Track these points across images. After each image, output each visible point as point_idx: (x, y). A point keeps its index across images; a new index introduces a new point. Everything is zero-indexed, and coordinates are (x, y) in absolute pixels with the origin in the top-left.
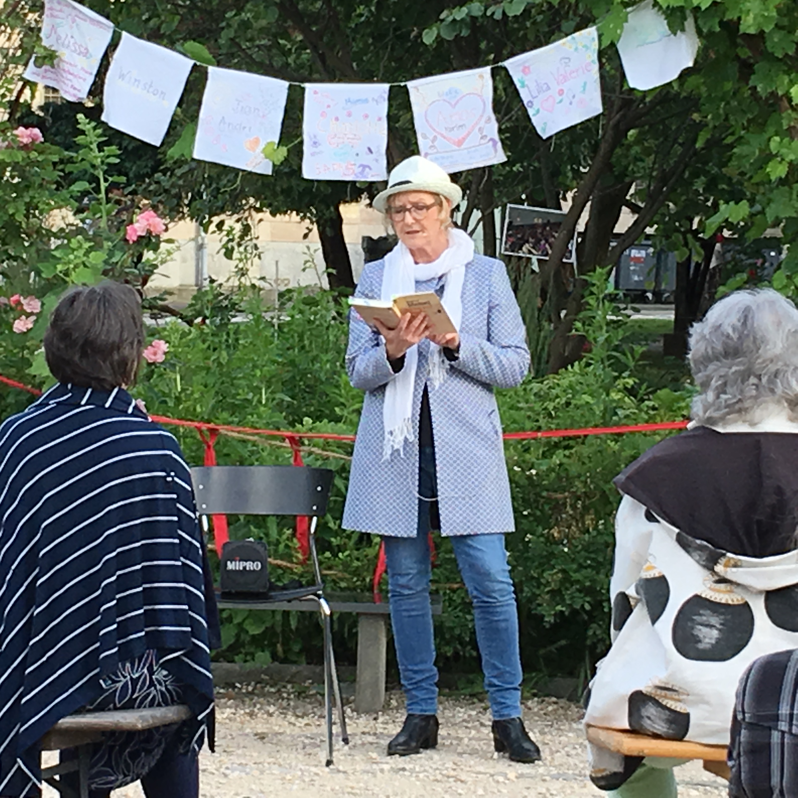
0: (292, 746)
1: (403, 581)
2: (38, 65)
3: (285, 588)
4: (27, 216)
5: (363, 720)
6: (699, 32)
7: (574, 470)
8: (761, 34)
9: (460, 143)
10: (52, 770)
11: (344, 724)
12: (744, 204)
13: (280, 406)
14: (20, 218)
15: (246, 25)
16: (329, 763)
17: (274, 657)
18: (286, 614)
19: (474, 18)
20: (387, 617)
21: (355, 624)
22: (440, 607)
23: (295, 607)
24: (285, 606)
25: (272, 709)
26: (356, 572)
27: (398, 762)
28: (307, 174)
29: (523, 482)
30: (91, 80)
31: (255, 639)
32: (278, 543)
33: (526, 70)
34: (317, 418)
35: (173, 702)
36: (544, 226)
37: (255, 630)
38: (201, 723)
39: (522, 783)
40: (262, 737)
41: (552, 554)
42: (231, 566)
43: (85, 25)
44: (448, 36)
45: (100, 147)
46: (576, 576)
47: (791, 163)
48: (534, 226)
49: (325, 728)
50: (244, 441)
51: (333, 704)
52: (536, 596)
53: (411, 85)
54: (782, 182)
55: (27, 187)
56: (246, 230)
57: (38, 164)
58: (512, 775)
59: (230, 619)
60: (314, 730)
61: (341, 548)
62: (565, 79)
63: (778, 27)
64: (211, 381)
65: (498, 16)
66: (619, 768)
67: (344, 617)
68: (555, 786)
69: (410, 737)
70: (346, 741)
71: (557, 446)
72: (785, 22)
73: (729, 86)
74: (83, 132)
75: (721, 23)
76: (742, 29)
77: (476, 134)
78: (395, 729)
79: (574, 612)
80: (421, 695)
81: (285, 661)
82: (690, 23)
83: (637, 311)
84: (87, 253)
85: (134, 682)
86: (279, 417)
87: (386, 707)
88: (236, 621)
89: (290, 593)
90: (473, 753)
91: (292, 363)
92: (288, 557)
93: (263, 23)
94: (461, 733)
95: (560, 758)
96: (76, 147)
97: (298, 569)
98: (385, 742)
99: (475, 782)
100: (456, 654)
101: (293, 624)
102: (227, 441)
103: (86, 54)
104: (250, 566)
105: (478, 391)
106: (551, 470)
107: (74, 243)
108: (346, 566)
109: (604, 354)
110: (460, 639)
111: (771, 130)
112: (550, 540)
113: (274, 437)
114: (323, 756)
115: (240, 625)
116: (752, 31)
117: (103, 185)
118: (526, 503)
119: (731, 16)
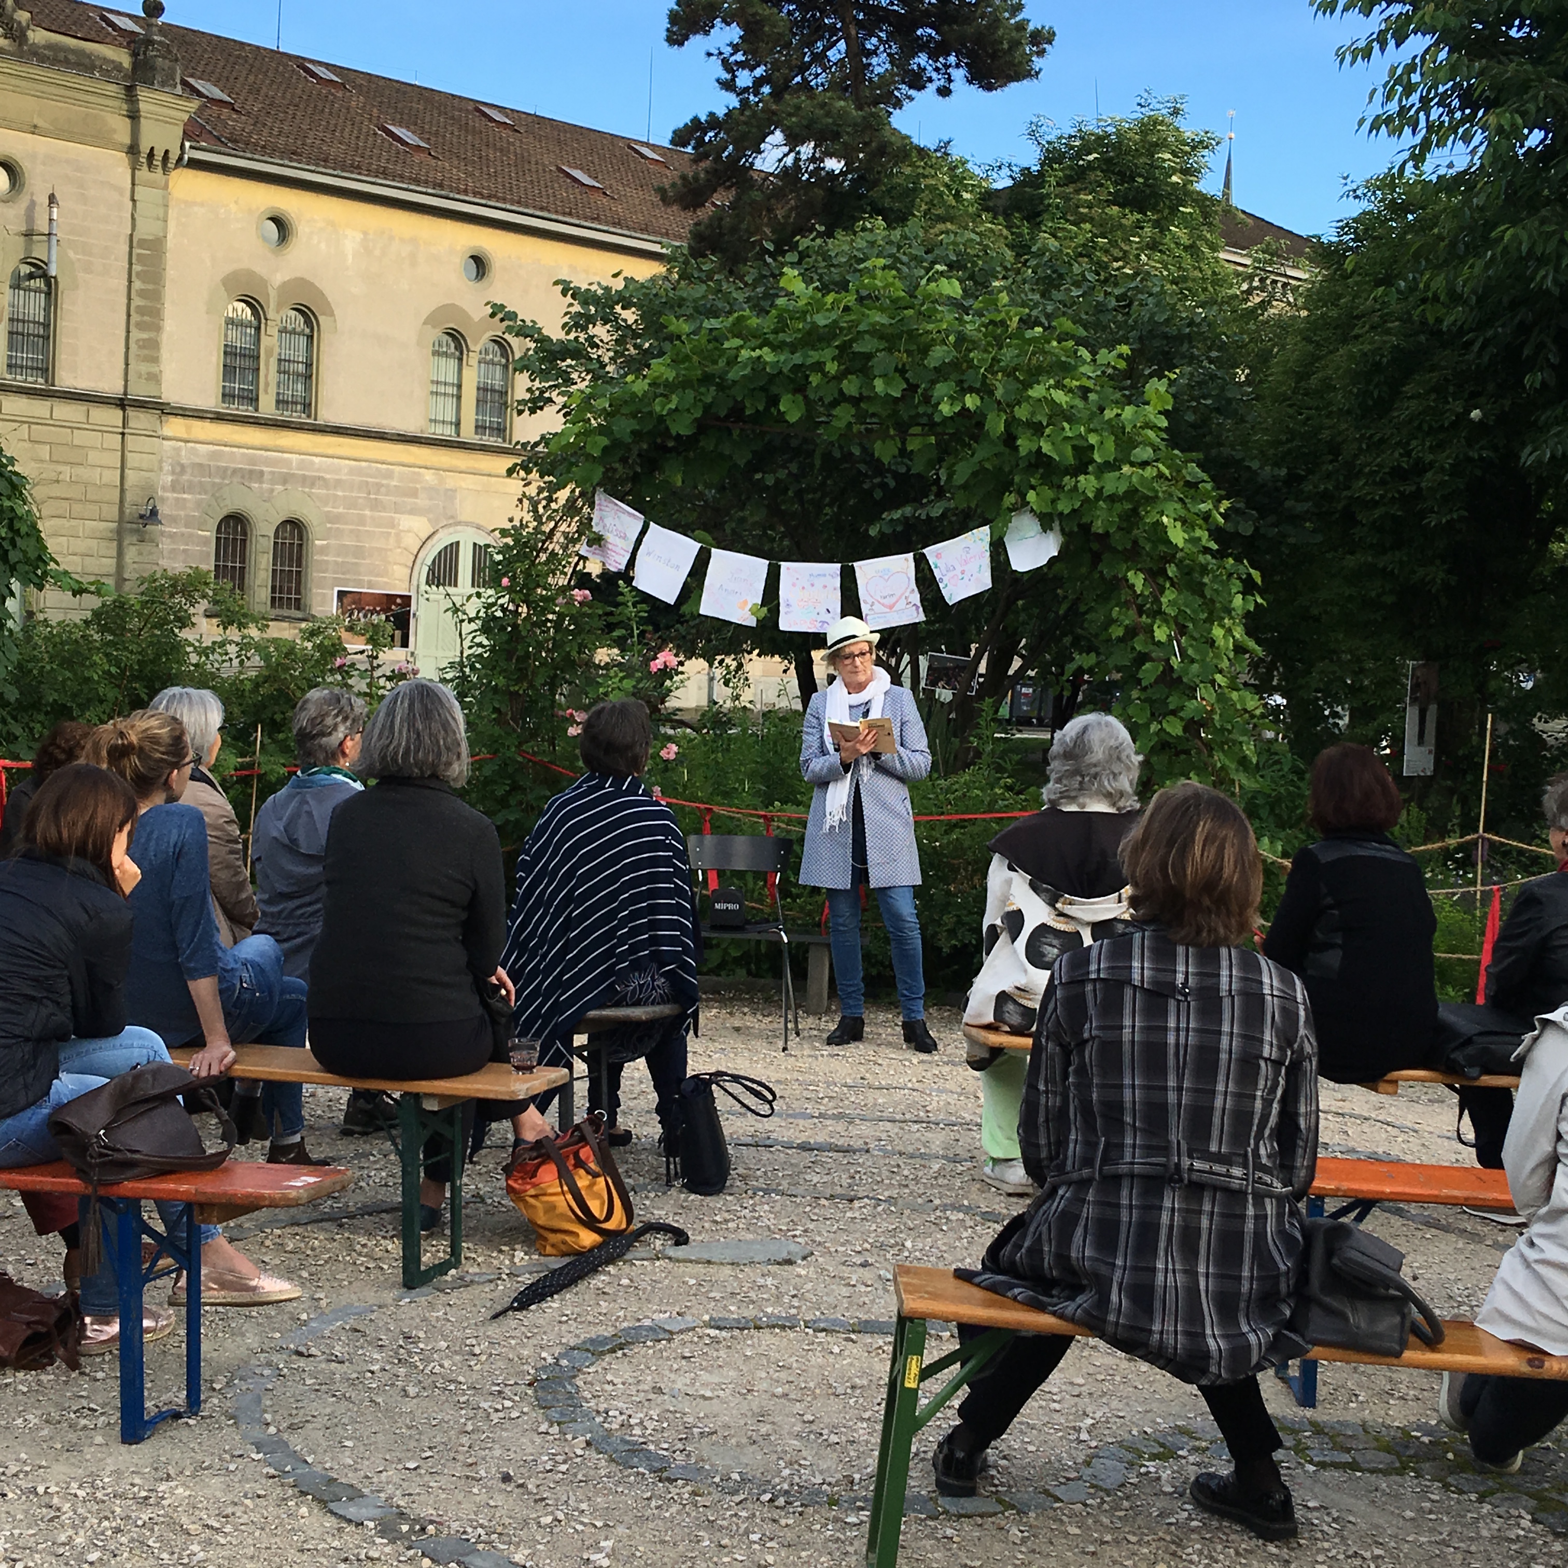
0: (759, 1036)
1: (841, 920)
2: (589, 544)
3: (756, 923)
4: (579, 653)
5: (810, 1020)
6: (1062, 531)
7: (967, 844)
8: (1107, 534)
9: (891, 607)
10: (582, 1048)
11: (796, 1023)
12: (1093, 655)
13: (758, 793)
14: (574, 654)
15: (742, 520)
16: (784, 1049)
17: (749, 973)
18: (758, 942)
19: (907, 518)
20: (828, 945)
21: (807, 951)
22: (867, 940)
23: (763, 937)
24: (757, 937)
25: (746, 1010)
26: (809, 914)
27: (836, 1049)
28: (782, 627)
29: (930, 851)
30: (628, 556)
31: (737, 961)
32: (753, 891)
33: (938, 556)
34: (784, 802)
35: (668, 1002)
36: (954, 668)
37: (735, 953)
38: (688, 1016)
39: (921, 1067)
40: (737, 1029)
41: (949, 904)
42: (717, 906)
43: (625, 517)
44: (888, 530)
45: (634, 606)
46: (966, 919)
47: (1127, 627)
48: (948, 669)
49: (782, 1025)
50: (732, 818)
51: (788, 1008)
52: (936, 933)
53: (856, 564)
54: (1120, 640)
55: (580, 633)
56: (740, 666)
57: (589, 616)
58: (915, 1061)
59: (718, 945)
60: (776, 1026)
61: (799, 896)
62: (966, 562)
63: (1120, 528)
64: (710, 774)
65: (923, 517)
66: (986, 1055)
67: (800, 945)
68: (946, 1069)
69: (843, 1034)
70: (798, 1034)
71: (955, 826)
72: (1125, 525)
73: (1084, 570)
74: (622, 594)
75: (1079, 525)
76: (1093, 530)
77: (903, 602)
78: (833, 1027)
79: (965, 946)
80: (851, 1002)
81: (757, 976)
82: (1056, 525)
83: (1020, 731)
84: (621, 680)
85: (641, 986)
86: (757, 801)
87: (828, 1011)
88: (724, 946)
89: (759, 927)
90: (889, 1044)
91: (768, 762)
92: (760, 901)
93: (756, 519)
94: (880, 1031)
95: (949, 1050)
96: (617, 605)
97: (767, 910)
98: (825, 1036)
99: (889, 1066)
100: (879, 974)
101: (763, 950)
102: (719, 816)
103: (625, 537)
104: (731, 906)
105: (895, 783)
106: (949, 843)
107: (612, 673)
108: (802, 909)
109: (990, 760)
110: (882, 964)
111: (1113, 602)
112: (948, 892)
113: (752, 815)
114: (781, 1044)
115: (725, 950)
116: (1100, 531)
117: (636, 632)
118: (932, 866)
119: (1085, 520)
